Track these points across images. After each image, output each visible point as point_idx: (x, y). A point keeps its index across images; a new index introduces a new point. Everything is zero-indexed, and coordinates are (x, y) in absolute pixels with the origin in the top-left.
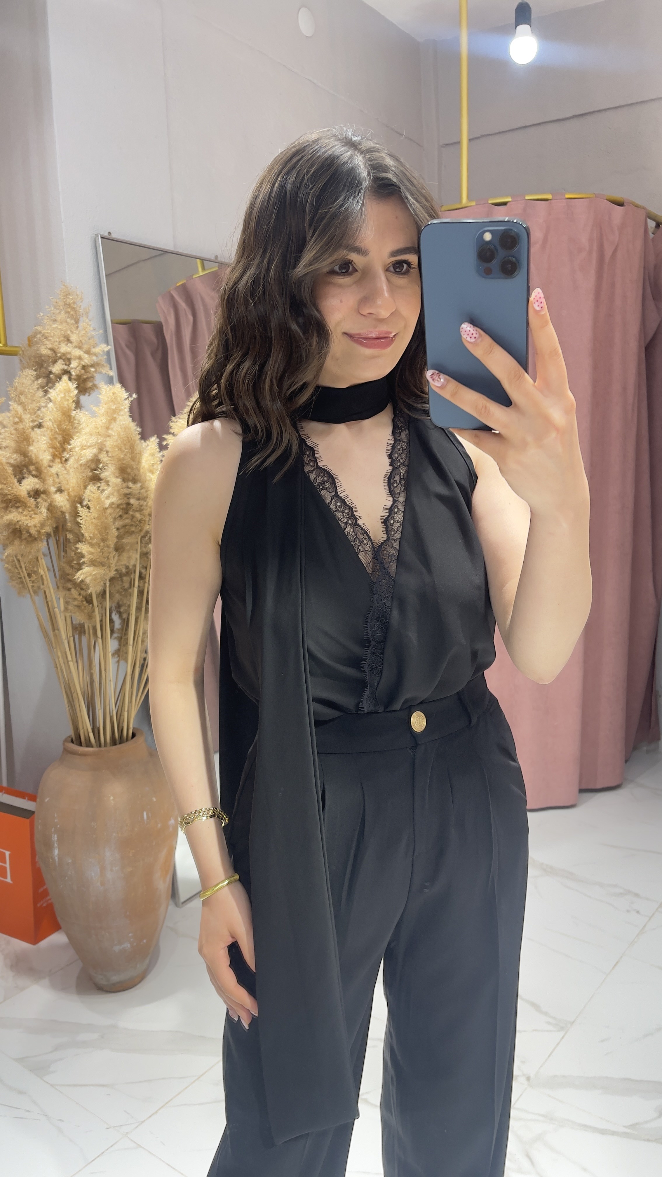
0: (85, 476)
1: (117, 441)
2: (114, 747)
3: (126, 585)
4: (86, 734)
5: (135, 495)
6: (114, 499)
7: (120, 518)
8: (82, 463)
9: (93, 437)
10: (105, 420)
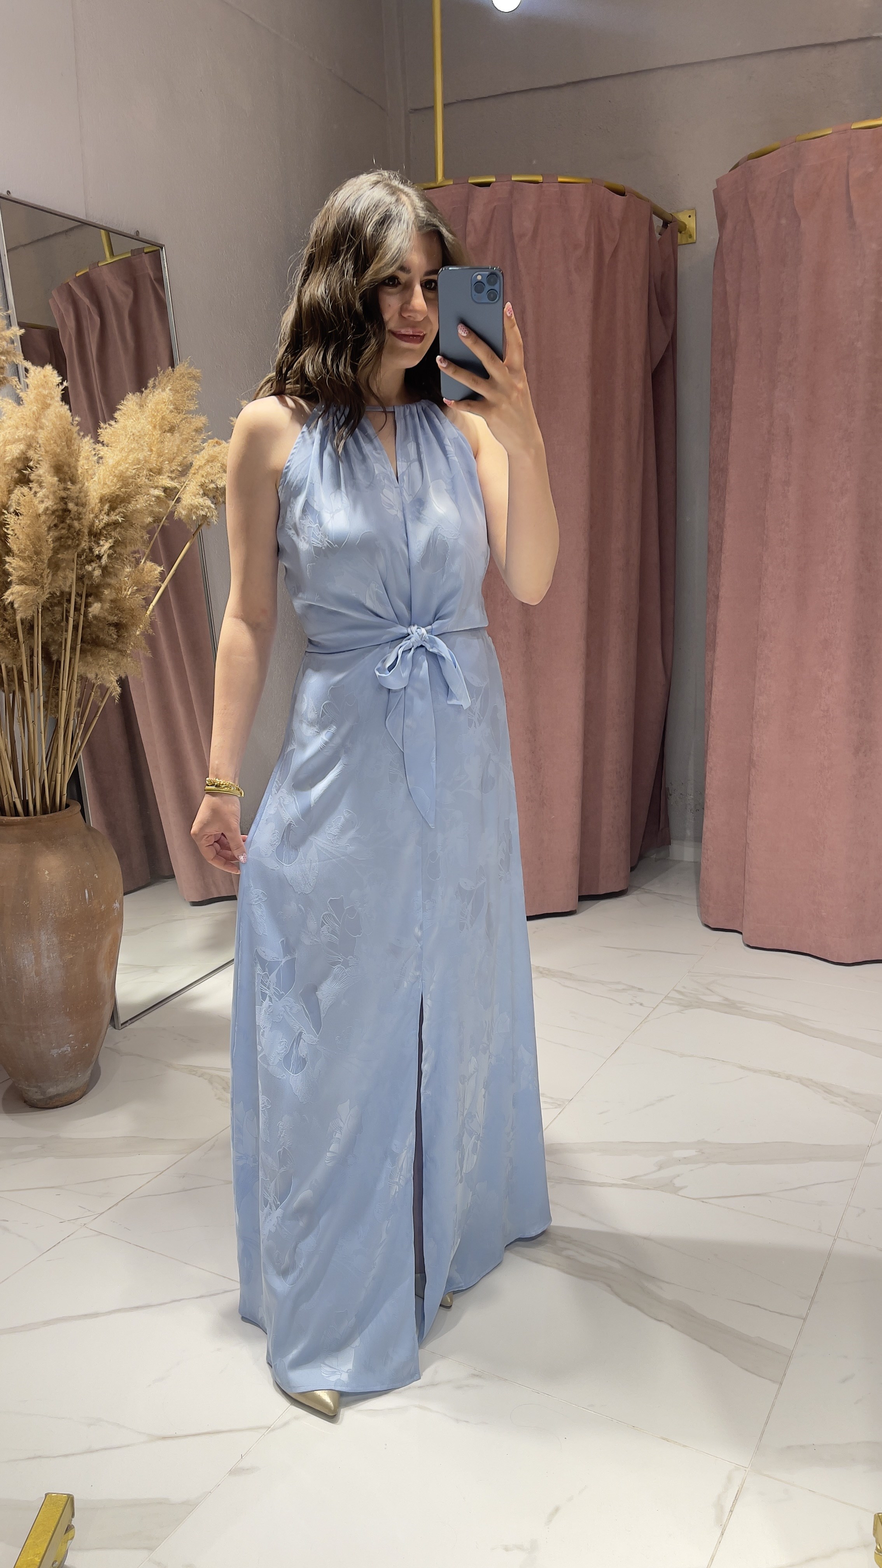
0: (10, 478)
1: (52, 431)
2: (45, 816)
3: (58, 617)
4: (11, 801)
5: (73, 499)
6: (49, 503)
7: (55, 528)
8: (6, 461)
9: (21, 429)
10: (35, 407)
